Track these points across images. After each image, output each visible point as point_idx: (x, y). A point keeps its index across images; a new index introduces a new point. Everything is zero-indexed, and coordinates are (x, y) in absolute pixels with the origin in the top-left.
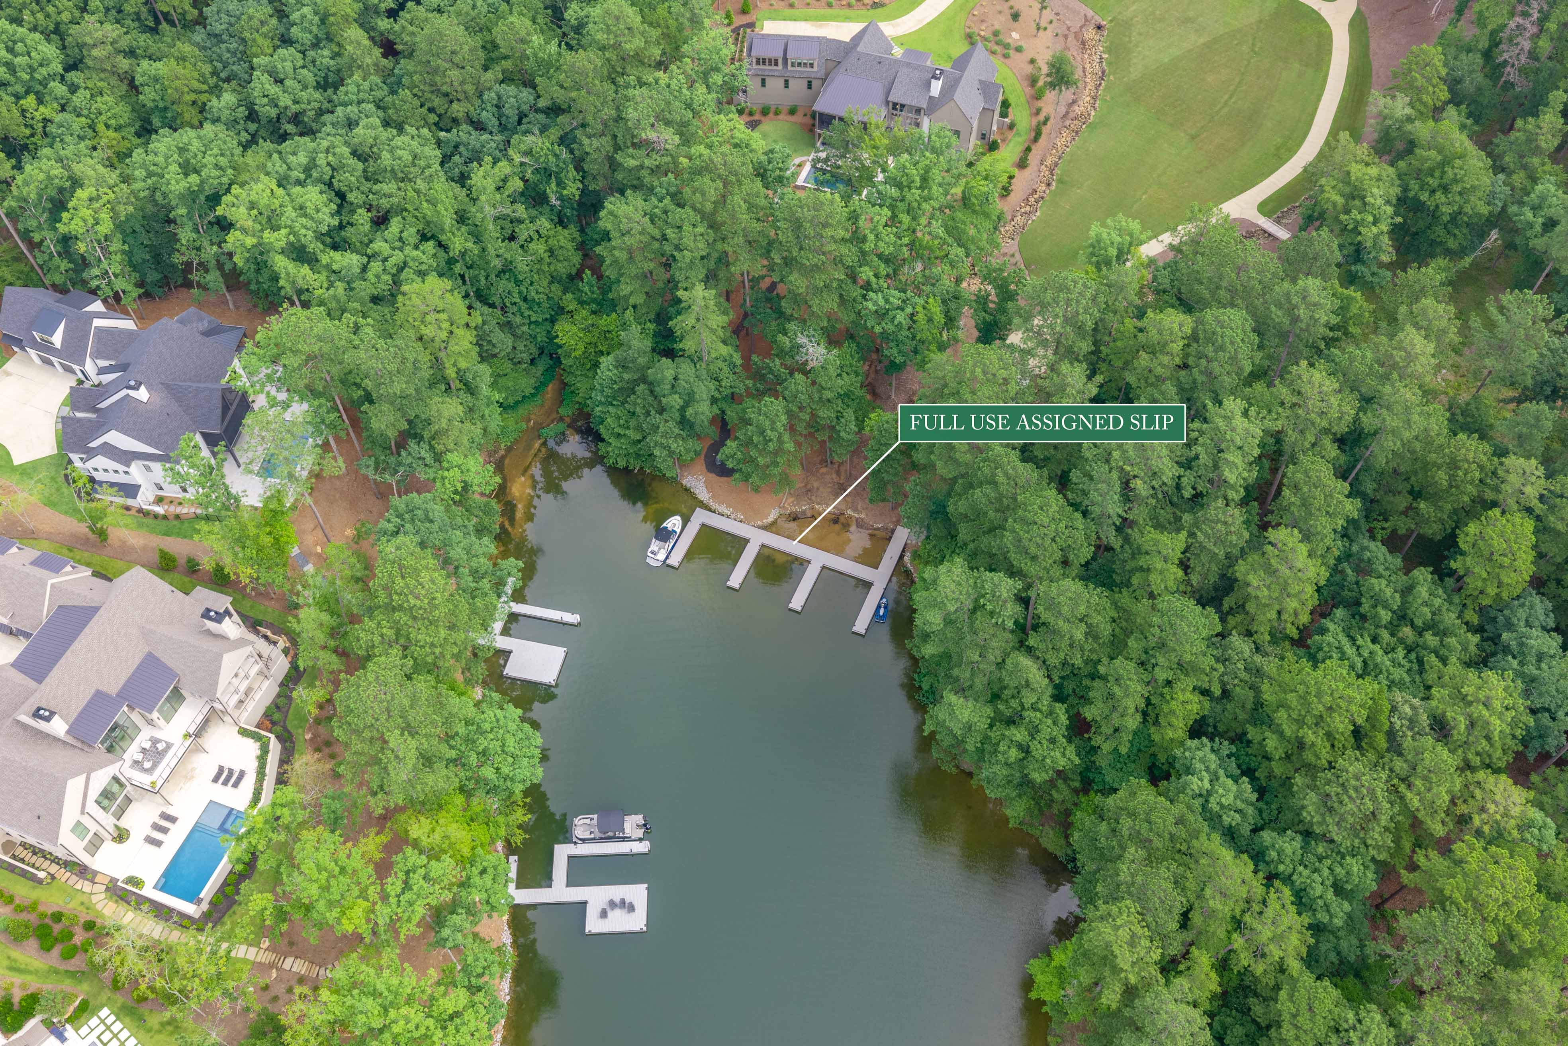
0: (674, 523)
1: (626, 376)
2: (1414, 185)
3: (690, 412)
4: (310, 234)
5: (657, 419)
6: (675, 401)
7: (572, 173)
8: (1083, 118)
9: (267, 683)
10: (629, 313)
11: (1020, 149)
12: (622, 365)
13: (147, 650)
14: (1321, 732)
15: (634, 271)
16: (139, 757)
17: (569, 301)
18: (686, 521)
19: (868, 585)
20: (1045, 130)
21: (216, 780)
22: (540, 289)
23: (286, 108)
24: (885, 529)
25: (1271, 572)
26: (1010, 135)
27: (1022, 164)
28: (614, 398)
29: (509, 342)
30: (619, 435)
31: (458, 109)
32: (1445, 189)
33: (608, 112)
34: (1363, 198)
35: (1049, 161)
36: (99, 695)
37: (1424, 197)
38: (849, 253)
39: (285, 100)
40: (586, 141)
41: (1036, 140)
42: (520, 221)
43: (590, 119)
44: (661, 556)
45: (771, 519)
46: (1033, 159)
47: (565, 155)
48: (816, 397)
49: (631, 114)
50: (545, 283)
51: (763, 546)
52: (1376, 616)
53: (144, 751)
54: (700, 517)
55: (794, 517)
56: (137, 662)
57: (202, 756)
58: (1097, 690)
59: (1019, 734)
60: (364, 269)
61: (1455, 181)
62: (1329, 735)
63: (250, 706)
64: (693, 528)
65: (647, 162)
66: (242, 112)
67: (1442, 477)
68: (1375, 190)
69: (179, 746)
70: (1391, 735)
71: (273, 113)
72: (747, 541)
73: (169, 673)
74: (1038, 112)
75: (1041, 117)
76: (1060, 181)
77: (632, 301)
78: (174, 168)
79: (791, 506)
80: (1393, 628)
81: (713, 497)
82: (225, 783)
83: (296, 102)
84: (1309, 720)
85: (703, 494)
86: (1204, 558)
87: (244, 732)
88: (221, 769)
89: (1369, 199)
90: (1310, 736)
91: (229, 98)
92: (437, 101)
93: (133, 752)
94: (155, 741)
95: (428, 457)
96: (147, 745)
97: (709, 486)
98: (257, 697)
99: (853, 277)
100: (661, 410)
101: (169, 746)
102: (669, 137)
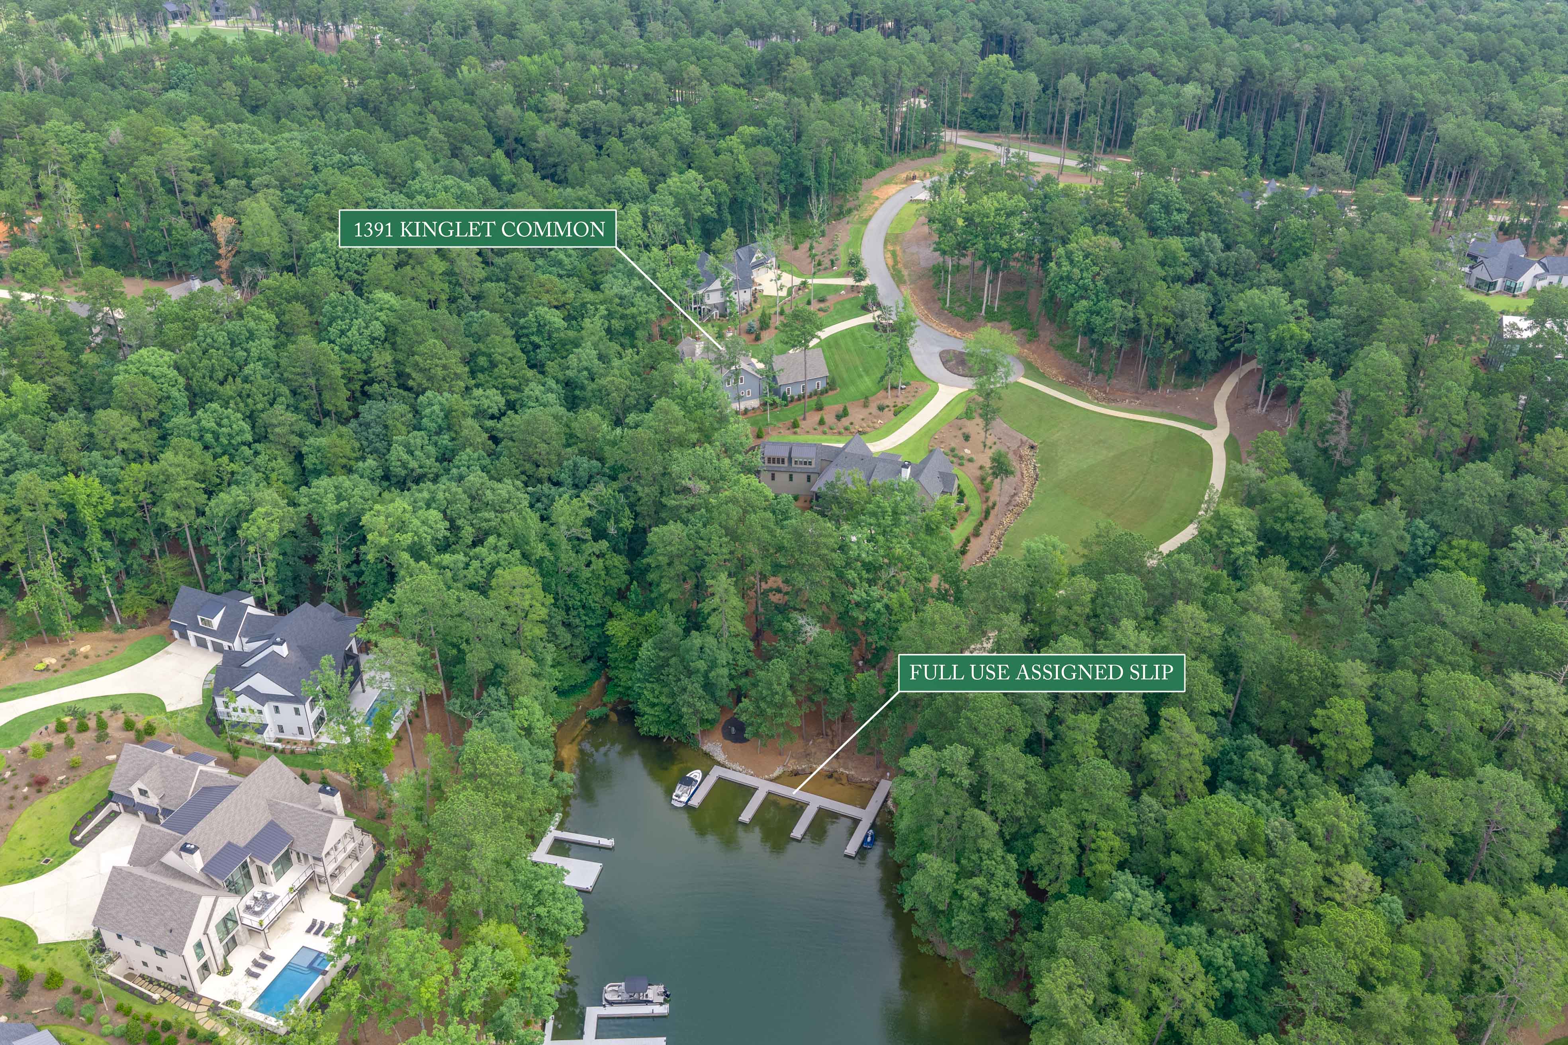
0: (697, 774)
1: (662, 654)
2: (1269, 520)
3: (712, 674)
4: (429, 537)
5: (685, 681)
6: (701, 665)
7: (627, 511)
8: (1023, 505)
9: (356, 864)
10: (667, 607)
11: (973, 524)
12: (659, 646)
13: (270, 818)
14: (1212, 843)
15: (672, 572)
16: (252, 903)
17: (619, 608)
18: (705, 775)
19: (856, 822)
20: (993, 513)
21: (309, 931)
22: (596, 599)
23: (412, 470)
24: (871, 782)
25: (1169, 742)
26: (966, 515)
27: (976, 533)
28: (651, 675)
29: (569, 636)
30: (653, 705)
31: (543, 472)
32: (1292, 520)
33: (657, 469)
34: (1230, 528)
35: (997, 533)
36: (230, 846)
37: (1277, 527)
38: (838, 559)
39: (413, 464)
40: (639, 489)
41: (986, 518)
42: (585, 541)
43: (643, 472)
44: (684, 799)
45: (776, 774)
46: (985, 530)
47: (623, 500)
48: (813, 661)
49: (675, 468)
50: (600, 595)
51: (769, 793)
52: (1255, 781)
53: (255, 898)
54: (716, 772)
55: (796, 774)
56: (262, 826)
57: (300, 914)
58: (1039, 842)
59: (978, 881)
60: (467, 565)
61: (1297, 513)
62: (1218, 846)
63: (342, 879)
64: (711, 780)
65: (685, 502)
66: (380, 473)
67: (1294, 678)
68: (1238, 521)
69: (284, 898)
70: (1268, 843)
71: (403, 473)
72: (756, 789)
73: (286, 837)
74: (987, 500)
75: (990, 504)
76: (1006, 545)
77: (670, 596)
78: (331, 496)
79: (793, 765)
80: (1270, 789)
81: (729, 758)
82: (317, 933)
83: (421, 467)
84: (1202, 835)
85: (720, 756)
86: (1116, 738)
87: (334, 898)
88: (314, 922)
89: (1234, 527)
90: (1204, 846)
91: (371, 462)
92: (528, 466)
93: (248, 900)
94: (265, 895)
95: (504, 699)
96: (259, 896)
97: (725, 750)
98: (349, 872)
99: (841, 576)
100: (690, 673)
101: (275, 898)
102: (702, 487)
